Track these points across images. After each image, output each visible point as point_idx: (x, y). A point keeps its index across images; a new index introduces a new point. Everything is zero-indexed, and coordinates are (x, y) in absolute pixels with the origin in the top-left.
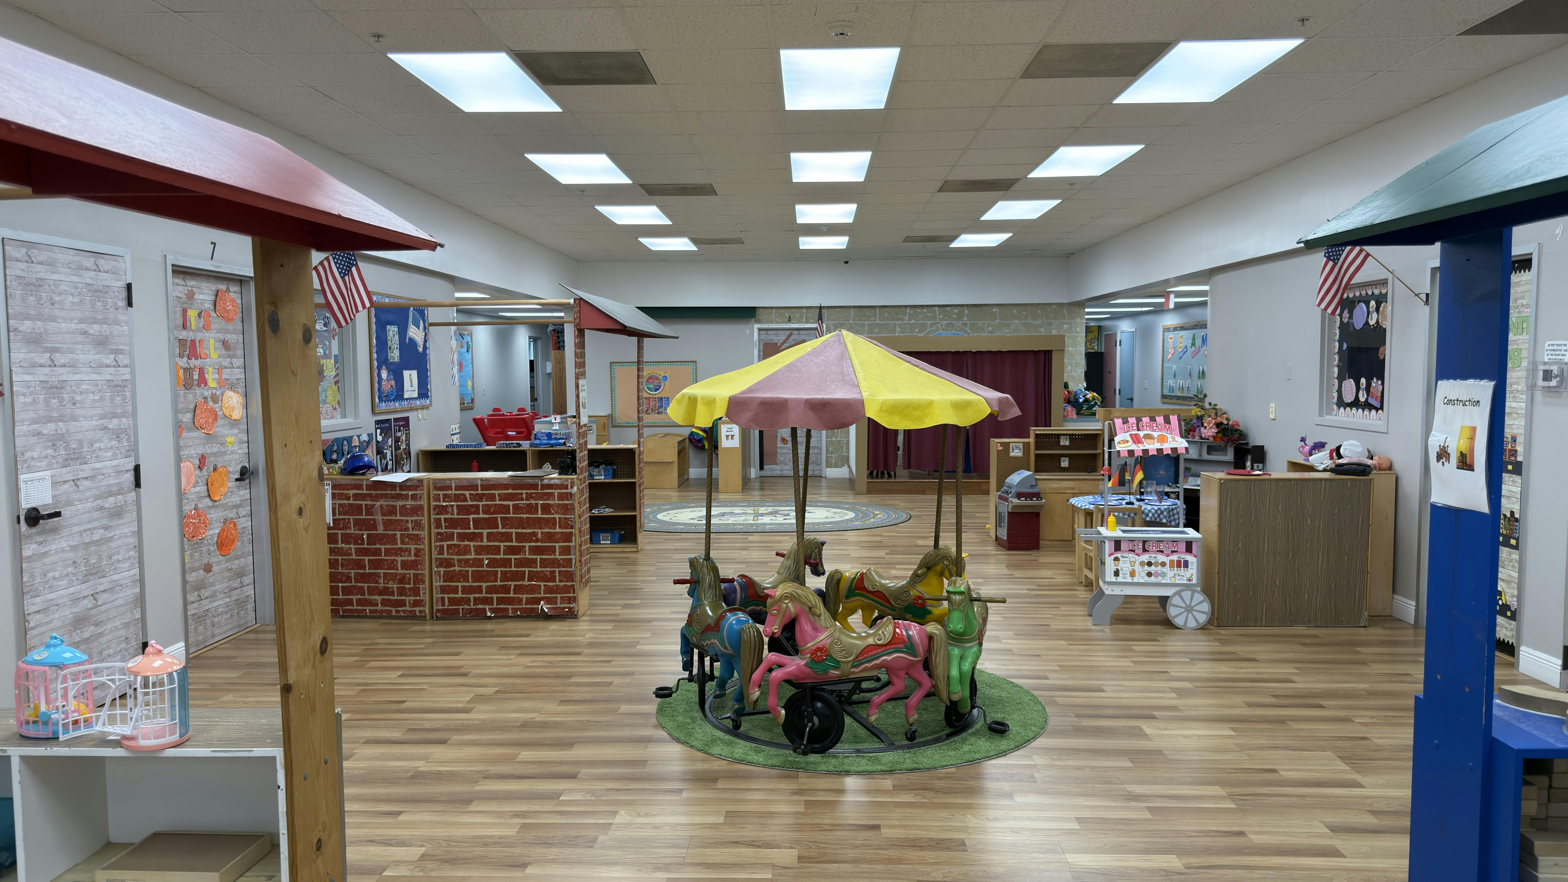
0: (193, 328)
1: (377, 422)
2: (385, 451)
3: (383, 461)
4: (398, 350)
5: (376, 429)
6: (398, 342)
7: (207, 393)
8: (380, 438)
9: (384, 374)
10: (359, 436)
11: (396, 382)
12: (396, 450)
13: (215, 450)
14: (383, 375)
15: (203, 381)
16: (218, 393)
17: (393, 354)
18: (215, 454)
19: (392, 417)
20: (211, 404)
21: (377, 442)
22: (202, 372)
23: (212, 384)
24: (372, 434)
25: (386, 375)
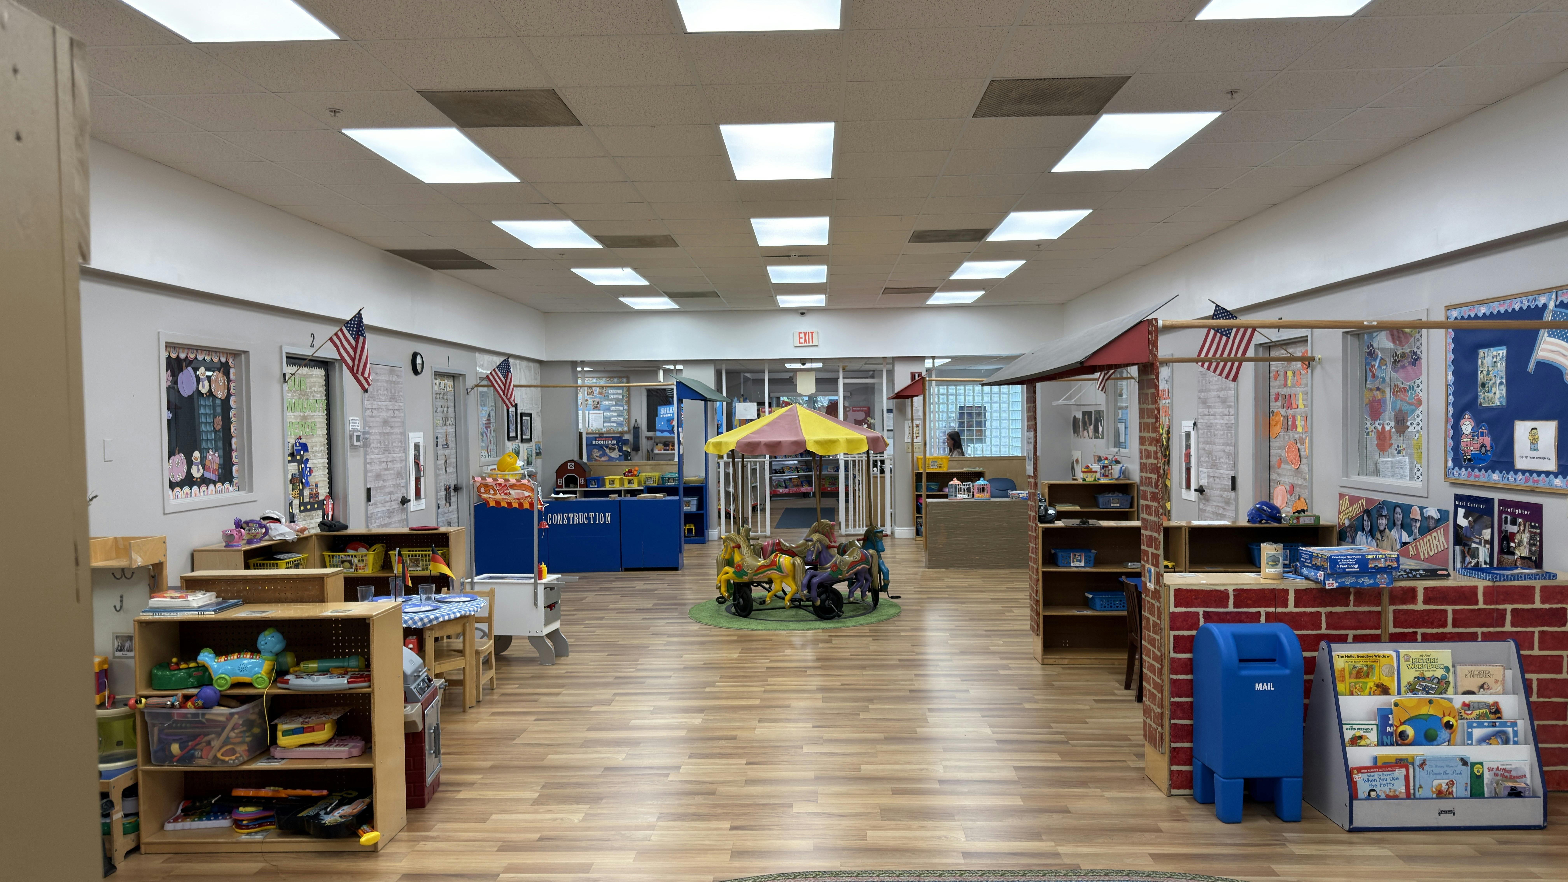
0: (1290, 385)
1: (1458, 497)
2: (1474, 545)
3: (1468, 559)
4: (1504, 388)
5: (1456, 507)
6: (1503, 374)
7: (1296, 436)
8: (1463, 522)
9: (1467, 426)
10: (1421, 509)
11: (1493, 439)
12: (1501, 551)
13: (1300, 483)
14: (1464, 427)
15: (1295, 426)
16: (1304, 437)
17: (1491, 395)
18: (1300, 486)
19: (1496, 496)
20: (1299, 445)
21: (1457, 527)
22: (1294, 418)
23: (1299, 429)
24: (1448, 512)
25: (1470, 428)
